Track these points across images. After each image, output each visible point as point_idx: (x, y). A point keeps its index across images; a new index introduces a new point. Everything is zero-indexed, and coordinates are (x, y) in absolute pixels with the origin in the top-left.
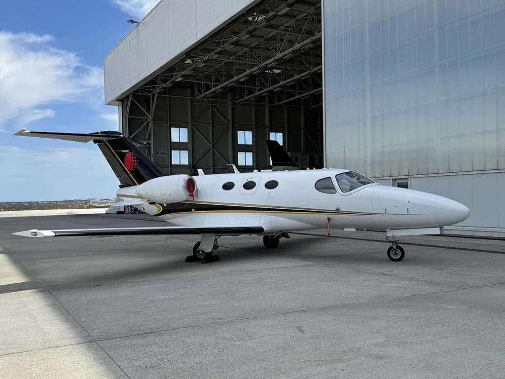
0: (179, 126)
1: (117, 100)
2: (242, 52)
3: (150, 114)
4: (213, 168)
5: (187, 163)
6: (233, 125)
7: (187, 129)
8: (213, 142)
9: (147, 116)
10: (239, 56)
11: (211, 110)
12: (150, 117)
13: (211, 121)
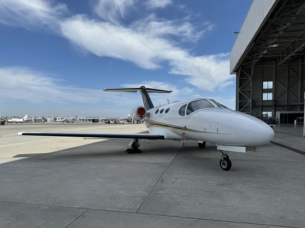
0: (268, 80)
1: (234, 72)
2: (300, 35)
3: (250, 76)
4: (287, 101)
5: (271, 99)
6: (302, 77)
7: (272, 82)
8: (288, 87)
9: (249, 77)
10: (299, 37)
11: (288, 70)
12: (250, 78)
13: (287, 76)
